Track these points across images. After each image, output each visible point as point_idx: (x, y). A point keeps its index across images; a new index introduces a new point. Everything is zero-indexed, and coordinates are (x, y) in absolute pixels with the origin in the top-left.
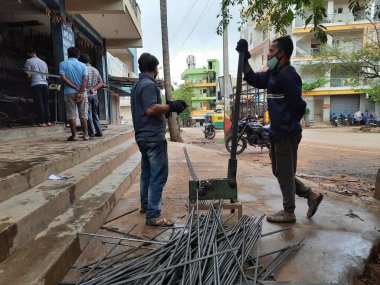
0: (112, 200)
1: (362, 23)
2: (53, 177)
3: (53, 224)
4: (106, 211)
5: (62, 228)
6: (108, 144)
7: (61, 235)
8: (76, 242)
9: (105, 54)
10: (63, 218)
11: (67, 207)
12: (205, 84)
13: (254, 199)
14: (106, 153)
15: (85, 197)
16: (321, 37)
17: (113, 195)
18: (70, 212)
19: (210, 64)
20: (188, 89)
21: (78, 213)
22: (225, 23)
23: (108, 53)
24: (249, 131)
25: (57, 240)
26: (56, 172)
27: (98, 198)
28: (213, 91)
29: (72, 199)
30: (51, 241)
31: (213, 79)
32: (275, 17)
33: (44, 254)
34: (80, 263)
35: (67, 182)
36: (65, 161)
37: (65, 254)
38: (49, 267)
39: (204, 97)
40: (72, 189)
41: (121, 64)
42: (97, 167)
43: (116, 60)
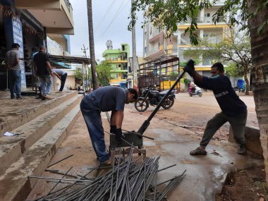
0: (54, 149)
2: (7, 134)
3: (10, 170)
4: (49, 158)
5: (16, 173)
6: (49, 106)
7: (16, 178)
8: (28, 183)
9: (45, 39)
10: (17, 165)
11: (19, 157)
12: (119, 60)
15: (32, 148)
17: (54, 145)
18: (22, 160)
19: (123, 47)
20: (107, 64)
21: (28, 160)
22: (133, 23)
23: (48, 38)
24: (151, 96)
25: (13, 183)
26: (10, 130)
27: (43, 149)
28: (125, 66)
29: (23, 150)
30: (8, 183)
31: (125, 57)
33: (4, 194)
34: (31, 198)
35: (19, 138)
36: (17, 121)
37: (20, 193)
39: (119, 70)
40: (23, 143)
41: (58, 46)
42: (41, 125)
43: (54, 42)
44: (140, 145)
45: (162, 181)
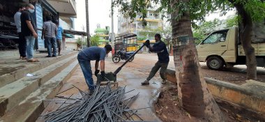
0: (61, 84)
1: (157, 20)
2: (29, 75)
3: (29, 97)
4: (58, 89)
5: (34, 99)
6: (59, 59)
7: (34, 102)
8: (42, 104)
9: (58, 19)
10: (34, 94)
11: (37, 89)
12: (104, 35)
13: (122, 80)
14: (58, 63)
15: (47, 83)
16: (145, 24)
17: (62, 82)
18: (39, 91)
19: (107, 28)
20: (97, 37)
21: (43, 91)
22: (112, 14)
23: (60, 19)
24: (121, 54)
25: (31, 105)
26: (31, 72)
27: (53, 84)
28: (107, 38)
29: (40, 85)
30: (28, 105)
31: (107, 34)
32: (130, 14)
33: (24, 112)
34: (44, 113)
35: (37, 77)
36: (36, 67)
37: (36, 111)
38: (27, 117)
39: (104, 40)
40: (40, 79)
41: (66, 24)
42: (53, 70)
43: (64, 22)
44: (115, 80)
45: (127, 98)
